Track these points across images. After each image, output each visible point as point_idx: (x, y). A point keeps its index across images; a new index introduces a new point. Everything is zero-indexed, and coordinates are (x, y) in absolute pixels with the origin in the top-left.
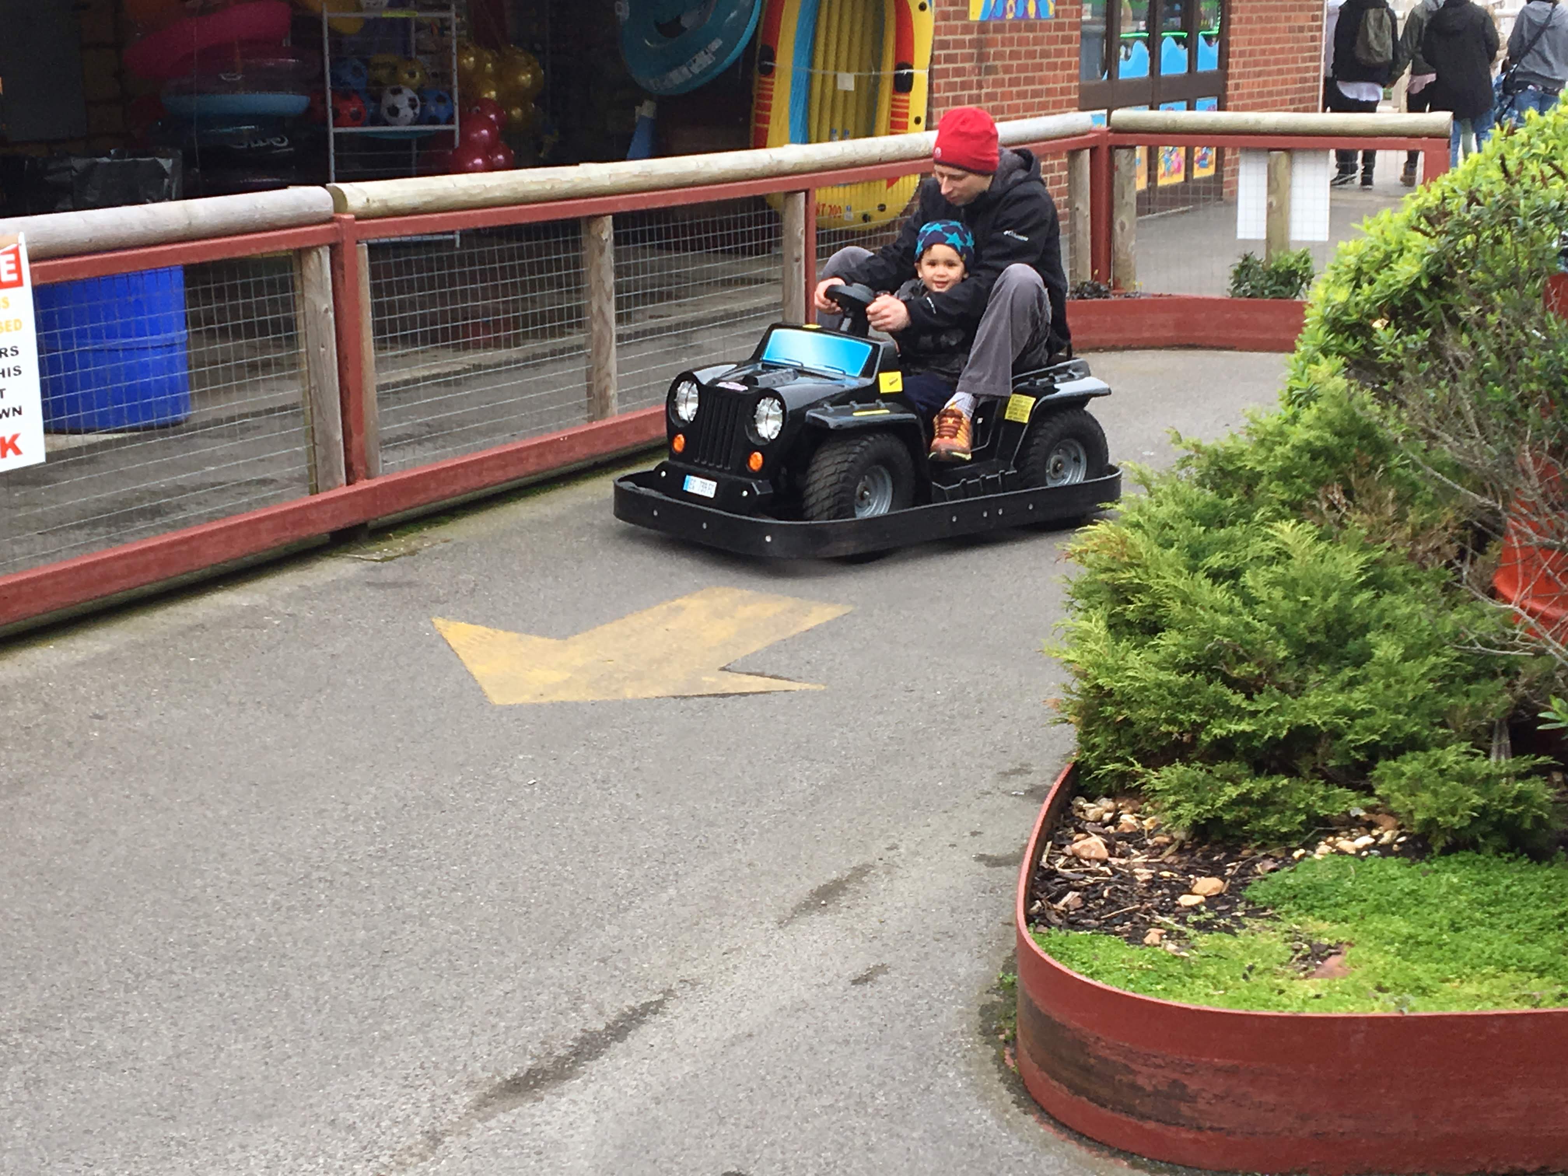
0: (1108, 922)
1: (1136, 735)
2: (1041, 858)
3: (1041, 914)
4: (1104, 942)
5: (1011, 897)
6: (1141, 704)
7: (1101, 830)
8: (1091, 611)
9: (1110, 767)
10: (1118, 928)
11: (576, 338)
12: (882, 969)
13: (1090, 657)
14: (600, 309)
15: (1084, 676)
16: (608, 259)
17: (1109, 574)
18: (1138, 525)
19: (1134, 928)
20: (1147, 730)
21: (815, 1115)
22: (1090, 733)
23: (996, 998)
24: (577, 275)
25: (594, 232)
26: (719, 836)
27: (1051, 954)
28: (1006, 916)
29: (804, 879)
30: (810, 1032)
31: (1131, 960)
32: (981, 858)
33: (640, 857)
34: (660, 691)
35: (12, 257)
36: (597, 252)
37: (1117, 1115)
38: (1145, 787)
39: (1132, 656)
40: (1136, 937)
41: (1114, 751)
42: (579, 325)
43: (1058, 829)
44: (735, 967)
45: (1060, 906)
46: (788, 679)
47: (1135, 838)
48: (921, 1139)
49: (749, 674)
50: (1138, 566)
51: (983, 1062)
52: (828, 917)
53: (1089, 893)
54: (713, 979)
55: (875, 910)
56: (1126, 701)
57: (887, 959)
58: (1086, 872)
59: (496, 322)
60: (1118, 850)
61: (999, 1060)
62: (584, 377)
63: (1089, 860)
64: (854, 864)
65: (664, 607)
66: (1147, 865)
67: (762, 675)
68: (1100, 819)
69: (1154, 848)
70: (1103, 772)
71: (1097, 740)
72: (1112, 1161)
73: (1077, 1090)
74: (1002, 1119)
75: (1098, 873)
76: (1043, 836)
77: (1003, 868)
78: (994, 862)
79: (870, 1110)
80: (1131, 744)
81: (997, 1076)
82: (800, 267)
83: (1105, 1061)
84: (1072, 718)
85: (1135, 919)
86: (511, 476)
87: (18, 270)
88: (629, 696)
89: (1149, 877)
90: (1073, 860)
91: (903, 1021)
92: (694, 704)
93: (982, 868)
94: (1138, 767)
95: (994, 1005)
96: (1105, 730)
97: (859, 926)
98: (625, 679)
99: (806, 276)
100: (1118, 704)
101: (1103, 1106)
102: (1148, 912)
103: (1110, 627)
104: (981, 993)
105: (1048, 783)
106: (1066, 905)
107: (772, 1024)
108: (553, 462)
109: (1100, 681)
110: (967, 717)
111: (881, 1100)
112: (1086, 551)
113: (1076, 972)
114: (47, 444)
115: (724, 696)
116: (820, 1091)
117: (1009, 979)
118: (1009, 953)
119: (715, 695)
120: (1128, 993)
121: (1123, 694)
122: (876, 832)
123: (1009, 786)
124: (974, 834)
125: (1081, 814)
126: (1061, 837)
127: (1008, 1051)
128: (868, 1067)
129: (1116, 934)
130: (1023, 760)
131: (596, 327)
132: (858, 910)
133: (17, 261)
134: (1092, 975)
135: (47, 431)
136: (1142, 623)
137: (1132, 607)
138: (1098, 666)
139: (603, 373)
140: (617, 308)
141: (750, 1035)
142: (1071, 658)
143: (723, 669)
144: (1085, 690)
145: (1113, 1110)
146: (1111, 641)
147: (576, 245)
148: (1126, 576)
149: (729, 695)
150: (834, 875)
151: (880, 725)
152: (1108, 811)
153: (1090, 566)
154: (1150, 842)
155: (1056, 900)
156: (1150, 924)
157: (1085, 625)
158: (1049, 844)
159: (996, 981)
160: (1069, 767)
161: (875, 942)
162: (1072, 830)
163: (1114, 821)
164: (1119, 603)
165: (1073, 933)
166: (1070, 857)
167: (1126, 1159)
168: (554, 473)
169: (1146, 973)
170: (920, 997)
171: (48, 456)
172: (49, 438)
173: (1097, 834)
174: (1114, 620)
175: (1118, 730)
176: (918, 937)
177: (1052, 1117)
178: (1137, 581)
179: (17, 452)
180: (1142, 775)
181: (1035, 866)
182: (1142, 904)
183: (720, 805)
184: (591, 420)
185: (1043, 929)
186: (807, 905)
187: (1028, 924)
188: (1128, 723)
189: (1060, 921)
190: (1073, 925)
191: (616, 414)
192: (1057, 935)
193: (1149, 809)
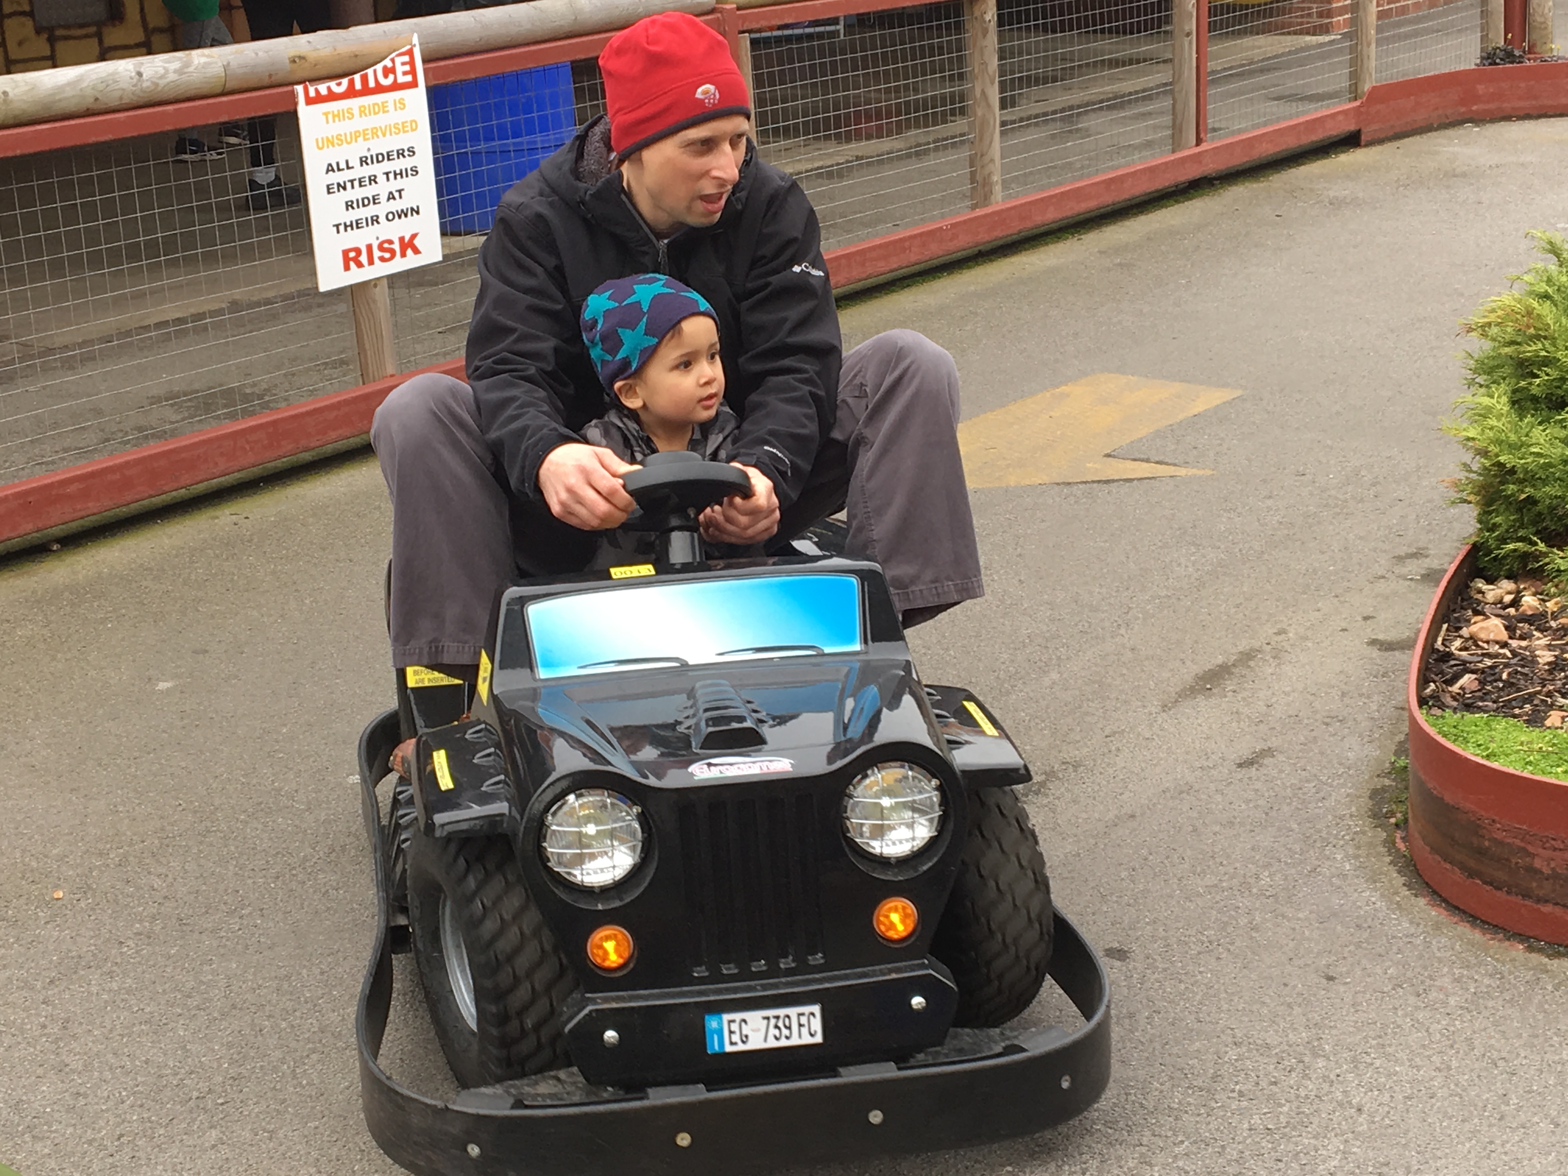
0: (1508, 704)
1: (1540, 514)
2: (1435, 640)
3: (1435, 697)
4: (1501, 724)
5: (1404, 682)
6: (1545, 482)
7: (1502, 612)
8: (1494, 387)
9: (1511, 546)
10: (1517, 711)
11: (960, 125)
12: (1269, 752)
13: (1491, 434)
14: (983, 92)
15: (1484, 453)
16: (992, 41)
17: (1513, 348)
18: (1546, 296)
19: (1533, 711)
20: (1552, 509)
21: (1199, 895)
22: (1490, 513)
23: (1387, 782)
24: (960, 59)
25: (977, 13)
26: (1102, 620)
27: (1445, 736)
28: (1399, 699)
29: (1188, 663)
30: (1195, 814)
31: (1531, 742)
32: (1373, 642)
33: (1023, 642)
34: (1045, 479)
35: (406, 58)
36: (980, 35)
37: (1513, 898)
38: (1550, 566)
39: (1537, 431)
40: (1536, 720)
41: (1516, 531)
42: (963, 111)
43: (1454, 611)
44: (1118, 750)
45: (1455, 688)
46: (1175, 465)
47: (1538, 620)
48: (1307, 919)
49: (1135, 460)
50: (1545, 338)
51: (1371, 845)
52: (1213, 701)
53: (1487, 676)
54: (1094, 760)
55: (1261, 695)
56: (1530, 478)
57: (1274, 743)
58: (1483, 655)
59: (878, 110)
60: (1518, 632)
61: (1390, 843)
62: (968, 163)
63: (1488, 642)
64: (1241, 649)
65: (1048, 394)
66: (1550, 647)
67: (1147, 461)
68: (1501, 602)
69: (1558, 630)
70: (1503, 551)
71: (1498, 520)
72: (1507, 943)
73: (1472, 874)
74: (1391, 902)
75: (1497, 656)
76: (1439, 617)
77: (1397, 653)
78: (1388, 647)
79: (1255, 890)
80: (1534, 523)
81: (1388, 859)
82: (1190, 43)
83: (1500, 843)
84: (1471, 498)
85: (1535, 702)
86: (895, 266)
87: (413, 72)
88: (1012, 484)
89: (1552, 659)
90: (1470, 642)
91: (1289, 804)
92: (1076, 490)
93: (1375, 653)
94: (1542, 547)
95: (1384, 789)
96: (1507, 509)
97: (1246, 711)
98: (1008, 466)
99: (1197, 53)
100: (1521, 482)
101: (1498, 888)
102: (1549, 694)
103: (1513, 403)
104: (1371, 778)
105: (1445, 566)
106: (1461, 688)
107: (1154, 805)
108: (936, 251)
109: (1502, 459)
110: (1362, 500)
111: (1265, 881)
112: (1489, 324)
113: (1470, 753)
114: (443, 246)
115: (1107, 482)
116: (1204, 871)
117: (1402, 762)
118: (1402, 737)
119: (1099, 482)
120: (1526, 774)
121: (1526, 472)
122: (1264, 617)
123: (1404, 570)
124: (1366, 618)
125: (1479, 596)
126: (1458, 620)
127: (1399, 834)
128: (1253, 849)
129: (1515, 716)
130: (1421, 544)
131: (979, 113)
132: (1245, 694)
133: (412, 63)
134: (1488, 757)
135: (444, 234)
136: (1549, 397)
137: (1538, 381)
138: (1499, 442)
139: (986, 159)
140: (1001, 92)
141: (1133, 816)
142: (1471, 435)
143: (1108, 455)
144: (1485, 468)
145: (1508, 893)
146: (1514, 417)
147: (959, 27)
148: (1531, 349)
149: (1113, 481)
150: (1220, 660)
151: (1269, 509)
152: (1509, 593)
153: (1494, 340)
154: (1553, 624)
155: (1451, 682)
156: (1551, 707)
157: (1486, 401)
158: (1445, 626)
159: (1387, 765)
160: (1468, 547)
161: (1261, 726)
162: (1470, 612)
163: (1515, 603)
164: (1523, 377)
165: (1468, 716)
166: (1467, 640)
167: (1521, 942)
168: (936, 262)
169: (1546, 755)
170: (1308, 781)
171: (444, 256)
172: (447, 240)
173: (1497, 616)
174: (1518, 396)
175: (1520, 510)
176: (1306, 721)
177: (1444, 900)
178: (1543, 353)
179: (416, 251)
180: (1545, 555)
181: (1429, 648)
182: (1544, 686)
183: (1104, 590)
184: (974, 207)
185: (1437, 711)
186: (1192, 690)
187: (1420, 707)
188: (1531, 501)
189: (1455, 704)
190: (1469, 707)
191: (999, 200)
192: (1451, 717)
193: (1553, 590)
